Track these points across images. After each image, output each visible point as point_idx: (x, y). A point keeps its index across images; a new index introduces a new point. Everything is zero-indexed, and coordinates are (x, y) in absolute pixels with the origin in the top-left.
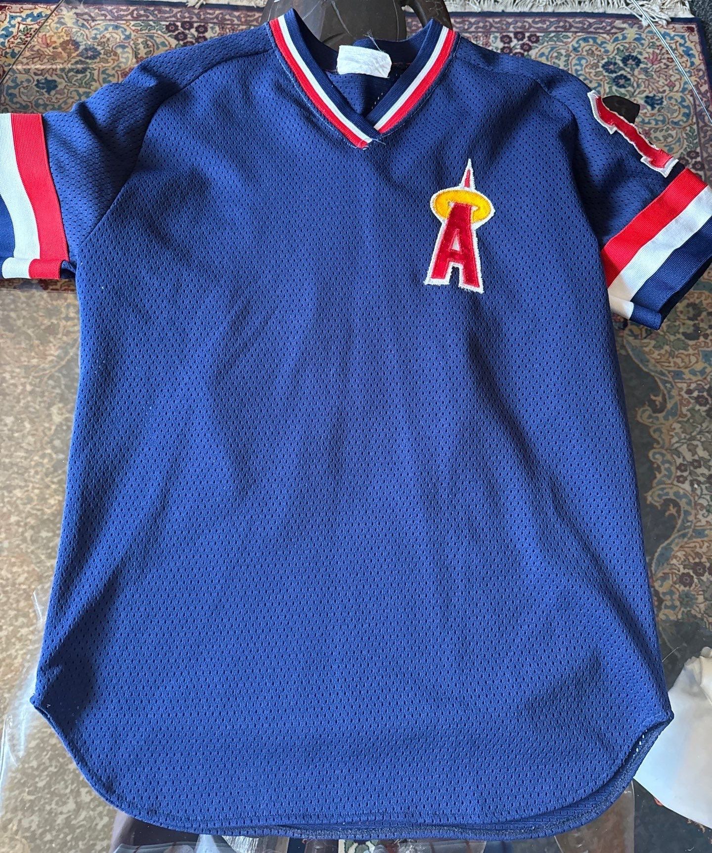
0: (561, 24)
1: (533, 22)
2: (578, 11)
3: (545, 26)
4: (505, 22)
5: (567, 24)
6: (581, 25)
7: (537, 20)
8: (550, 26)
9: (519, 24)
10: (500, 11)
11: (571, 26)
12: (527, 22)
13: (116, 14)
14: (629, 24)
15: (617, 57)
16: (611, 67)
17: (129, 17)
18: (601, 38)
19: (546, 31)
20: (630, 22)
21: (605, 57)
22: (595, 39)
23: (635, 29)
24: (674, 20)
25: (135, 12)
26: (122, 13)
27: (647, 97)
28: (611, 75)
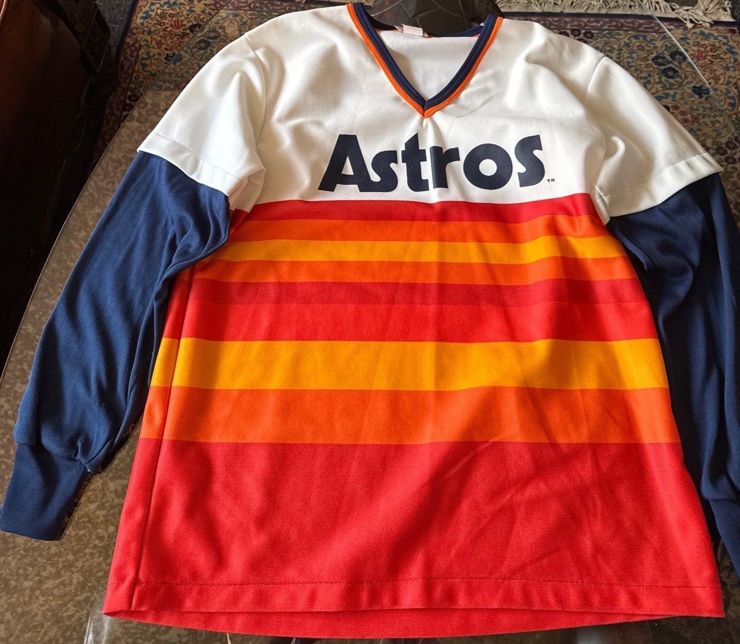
0: (614, 23)
1: (588, 21)
2: (629, 13)
3: (599, 25)
4: (563, 21)
5: (619, 24)
6: (631, 25)
7: (592, 19)
8: (603, 25)
9: (576, 23)
10: (559, 12)
11: (623, 25)
12: (582, 21)
13: (237, 5)
14: (675, 26)
15: (666, 52)
16: (660, 60)
17: (247, 8)
18: (650, 36)
19: (600, 29)
20: (676, 24)
21: (654, 52)
22: (644, 37)
23: (680, 31)
24: (717, 23)
25: (252, 5)
26: (242, 4)
27: (695, 87)
28: (660, 67)
